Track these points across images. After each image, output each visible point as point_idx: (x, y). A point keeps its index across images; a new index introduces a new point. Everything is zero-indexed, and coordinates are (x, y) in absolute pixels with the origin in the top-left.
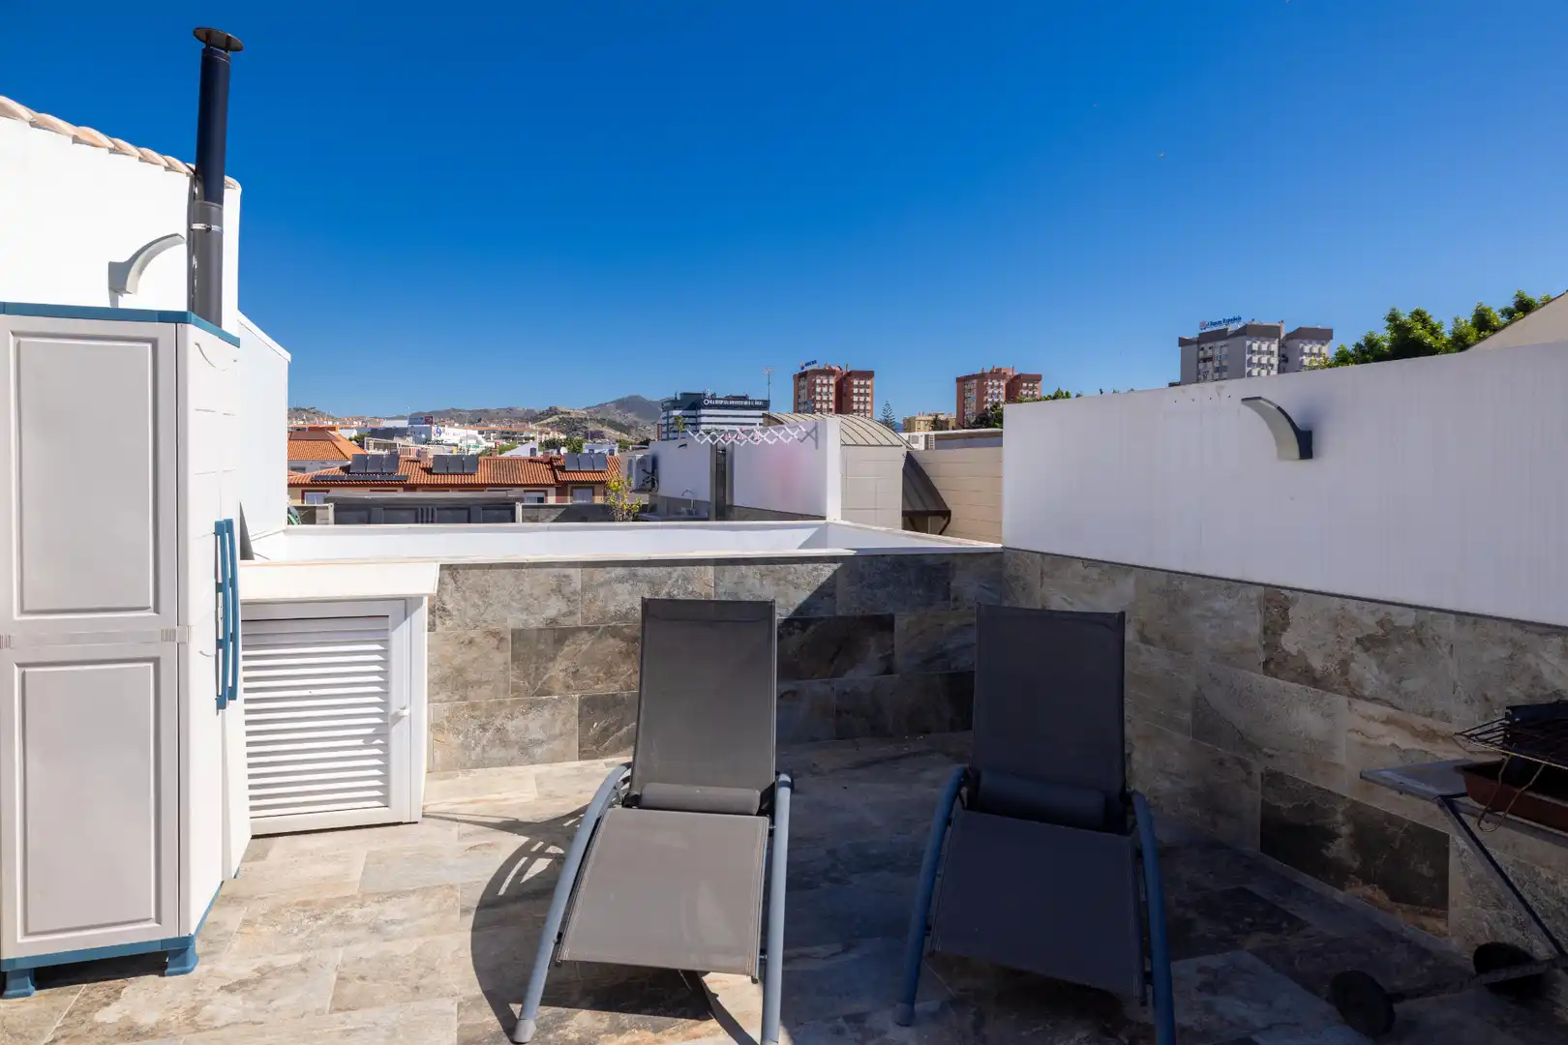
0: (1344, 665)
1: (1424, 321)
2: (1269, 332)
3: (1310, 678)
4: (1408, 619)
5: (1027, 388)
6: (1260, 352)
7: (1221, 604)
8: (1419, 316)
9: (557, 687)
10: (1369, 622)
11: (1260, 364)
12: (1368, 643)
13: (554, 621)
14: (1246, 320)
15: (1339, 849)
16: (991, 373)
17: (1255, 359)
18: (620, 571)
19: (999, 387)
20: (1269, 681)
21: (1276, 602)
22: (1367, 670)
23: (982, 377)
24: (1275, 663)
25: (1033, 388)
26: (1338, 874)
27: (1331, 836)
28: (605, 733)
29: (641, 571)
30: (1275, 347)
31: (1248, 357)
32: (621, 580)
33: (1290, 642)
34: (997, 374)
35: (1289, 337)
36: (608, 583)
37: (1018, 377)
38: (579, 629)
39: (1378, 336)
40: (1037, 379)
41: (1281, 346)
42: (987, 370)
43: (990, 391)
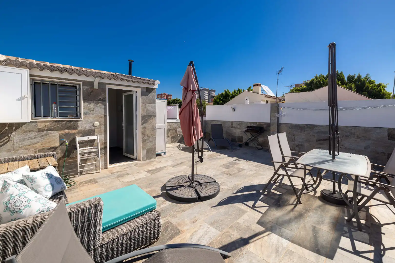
0: (237, 126)
1: (228, 91)
2: (207, 90)
3: (235, 128)
4: (241, 122)
5: (169, 97)
6: (206, 93)
7: (228, 123)
8: (228, 90)
9: (169, 136)
10: (238, 123)
11: (206, 95)
12: (238, 125)
13: (169, 129)
14: (204, 88)
15: (237, 140)
16: (163, 94)
17: (205, 94)
18: (175, 123)
19: (165, 97)
20: (232, 129)
21: (232, 122)
22: (238, 126)
23: (161, 95)
24: (232, 127)
25: (171, 97)
26: (237, 142)
27: (236, 139)
28: (173, 140)
29: (177, 123)
30: (208, 92)
31: (204, 94)
32: (175, 124)
33: (233, 125)
34: (164, 94)
35: (210, 91)
36: (173, 124)
37: (168, 95)
38: (171, 129)
39: (223, 93)
40: (171, 95)
41: (209, 92)
42: (162, 94)
43: (163, 97)
